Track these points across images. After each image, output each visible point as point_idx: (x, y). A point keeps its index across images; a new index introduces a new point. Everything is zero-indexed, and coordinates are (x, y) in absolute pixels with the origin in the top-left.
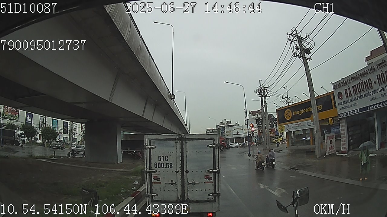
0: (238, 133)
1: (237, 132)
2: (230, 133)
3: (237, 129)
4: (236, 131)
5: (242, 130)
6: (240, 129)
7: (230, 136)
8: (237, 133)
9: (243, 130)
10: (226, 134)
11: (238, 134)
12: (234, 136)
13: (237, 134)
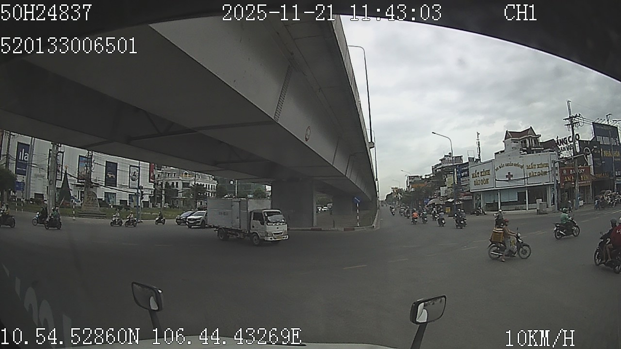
0: (509, 176)
1: (509, 173)
2: (486, 177)
3: (507, 165)
4: (505, 171)
5: (522, 167)
6: (515, 165)
7: (487, 186)
8: (507, 176)
9: (525, 167)
10: (472, 180)
11: (511, 179)
12: (499, 185)
13: (508, 179)
